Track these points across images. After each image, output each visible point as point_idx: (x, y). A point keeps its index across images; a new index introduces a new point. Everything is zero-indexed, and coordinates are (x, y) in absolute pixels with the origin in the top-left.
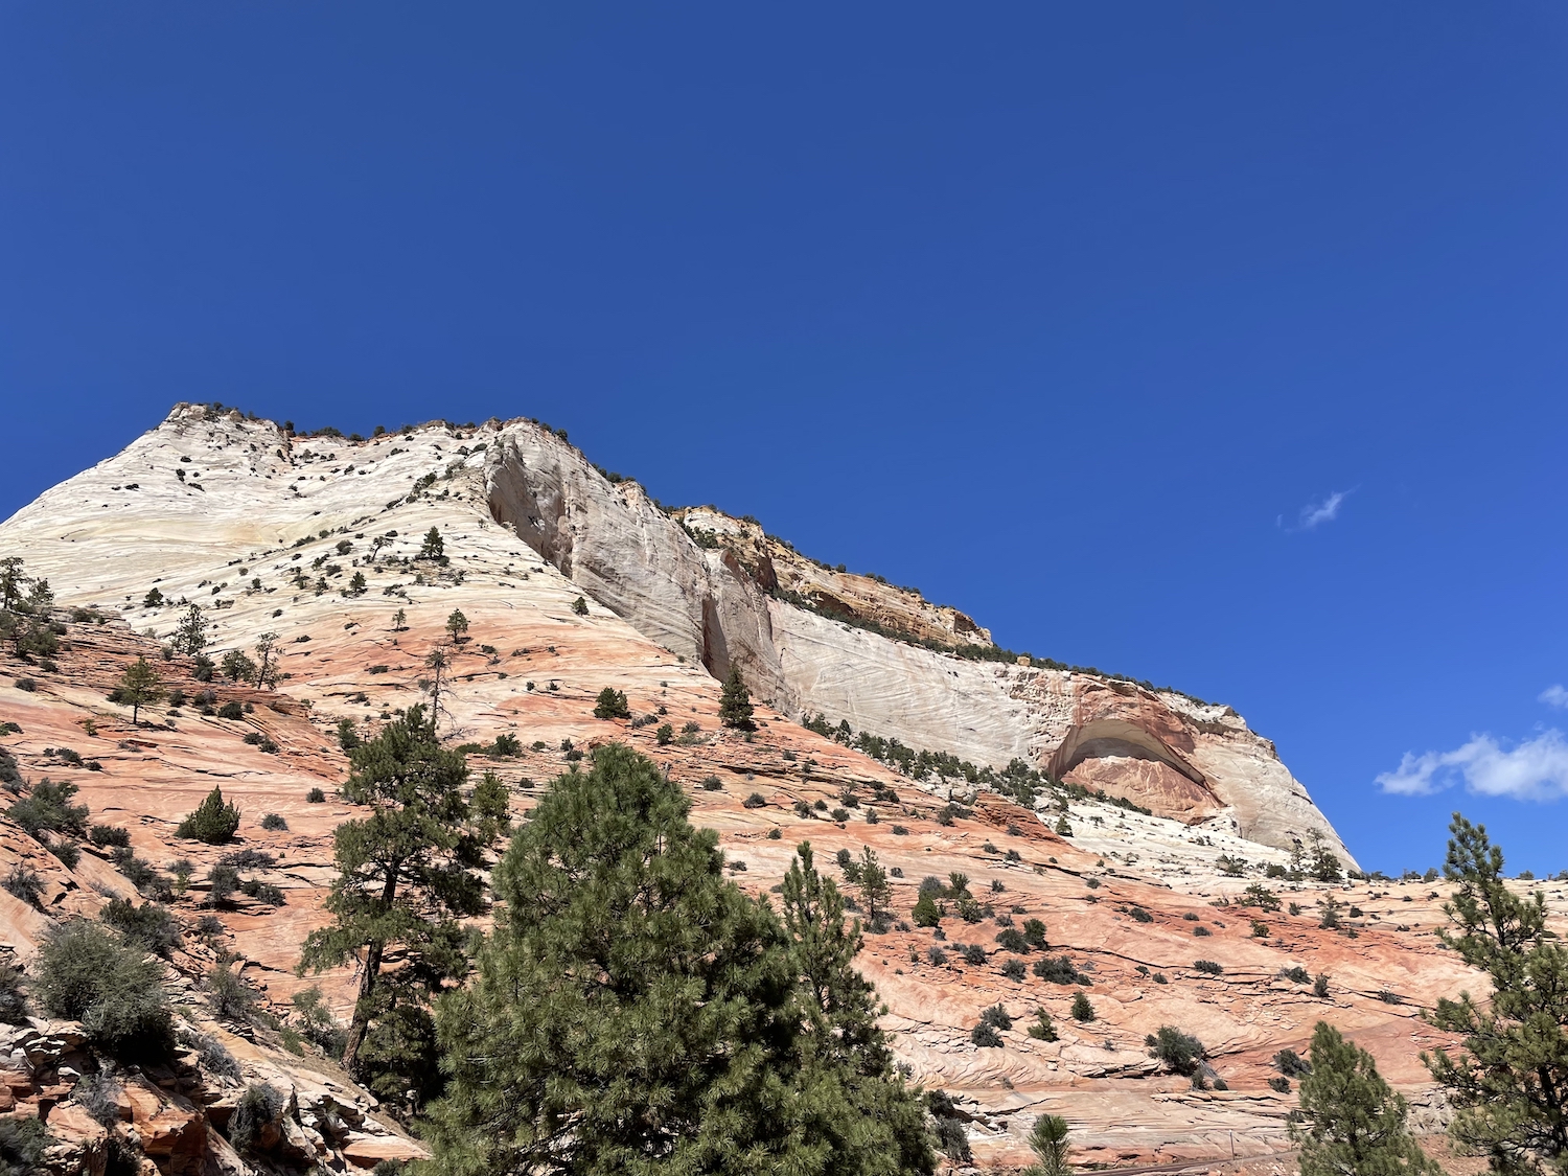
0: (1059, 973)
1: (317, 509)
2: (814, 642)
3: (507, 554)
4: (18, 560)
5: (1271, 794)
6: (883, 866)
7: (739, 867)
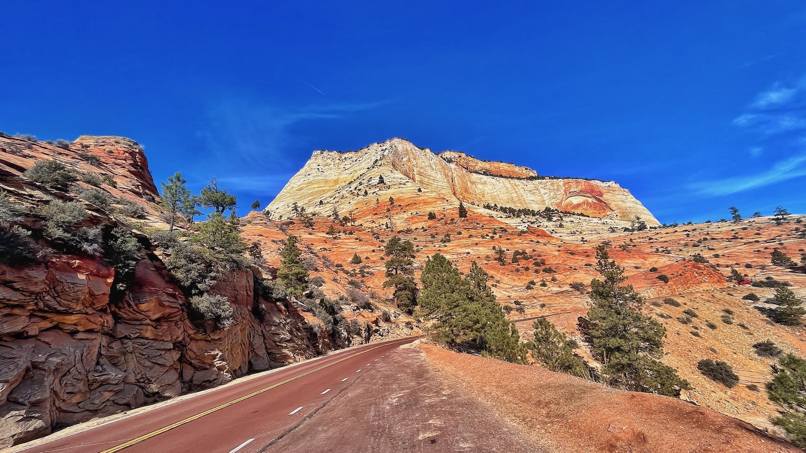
0: (549, 271)
1: (351, 173)
2: (485, 183)
3: (399, 179)
4: (296, 203)
5: (628, 205)
6: (504, 249)
7: (469, 253)
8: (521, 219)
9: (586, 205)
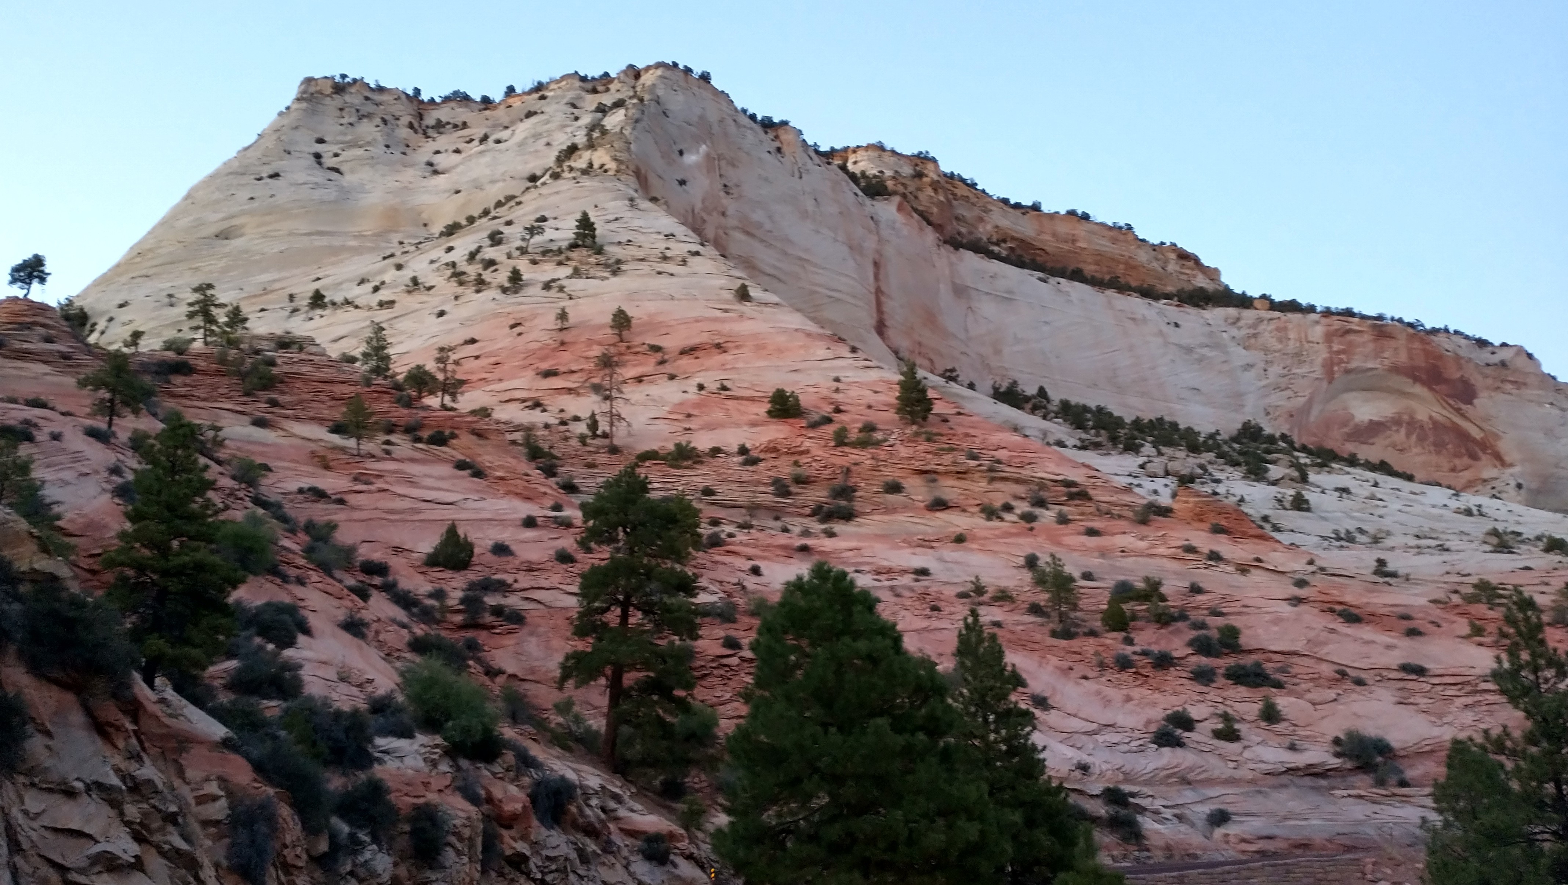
0: (1250, 677)
1: (458, 187)
2: (1006, 298)
3: (662, 237)
4: (210, 286)
6: (1071, 569)
7: (923, 572)
8: (1141, 460)
9: (1403, 431)
